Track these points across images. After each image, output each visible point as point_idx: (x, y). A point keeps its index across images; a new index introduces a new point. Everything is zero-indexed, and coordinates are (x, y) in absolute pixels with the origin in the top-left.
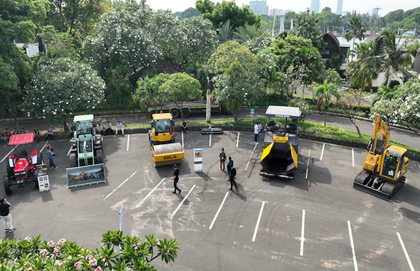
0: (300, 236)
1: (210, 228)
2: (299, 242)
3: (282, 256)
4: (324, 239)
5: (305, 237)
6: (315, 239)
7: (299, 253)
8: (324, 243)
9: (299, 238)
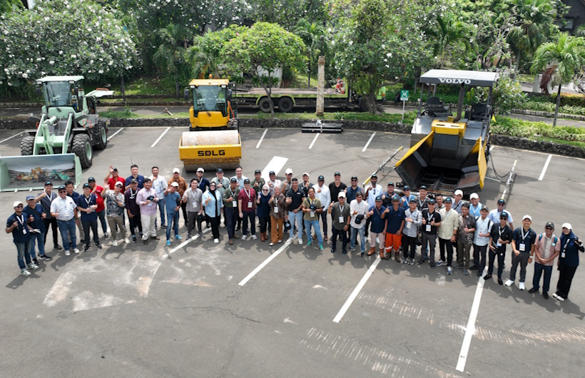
0: (466, 322)
1: (242, 283)
2: (460, 337)
3: (403, 366)
4: (531, 335)
5: (476, 324)
6: (504, 332)
7: (455, 364)
8: (530, 346)
9: (462, 327)
